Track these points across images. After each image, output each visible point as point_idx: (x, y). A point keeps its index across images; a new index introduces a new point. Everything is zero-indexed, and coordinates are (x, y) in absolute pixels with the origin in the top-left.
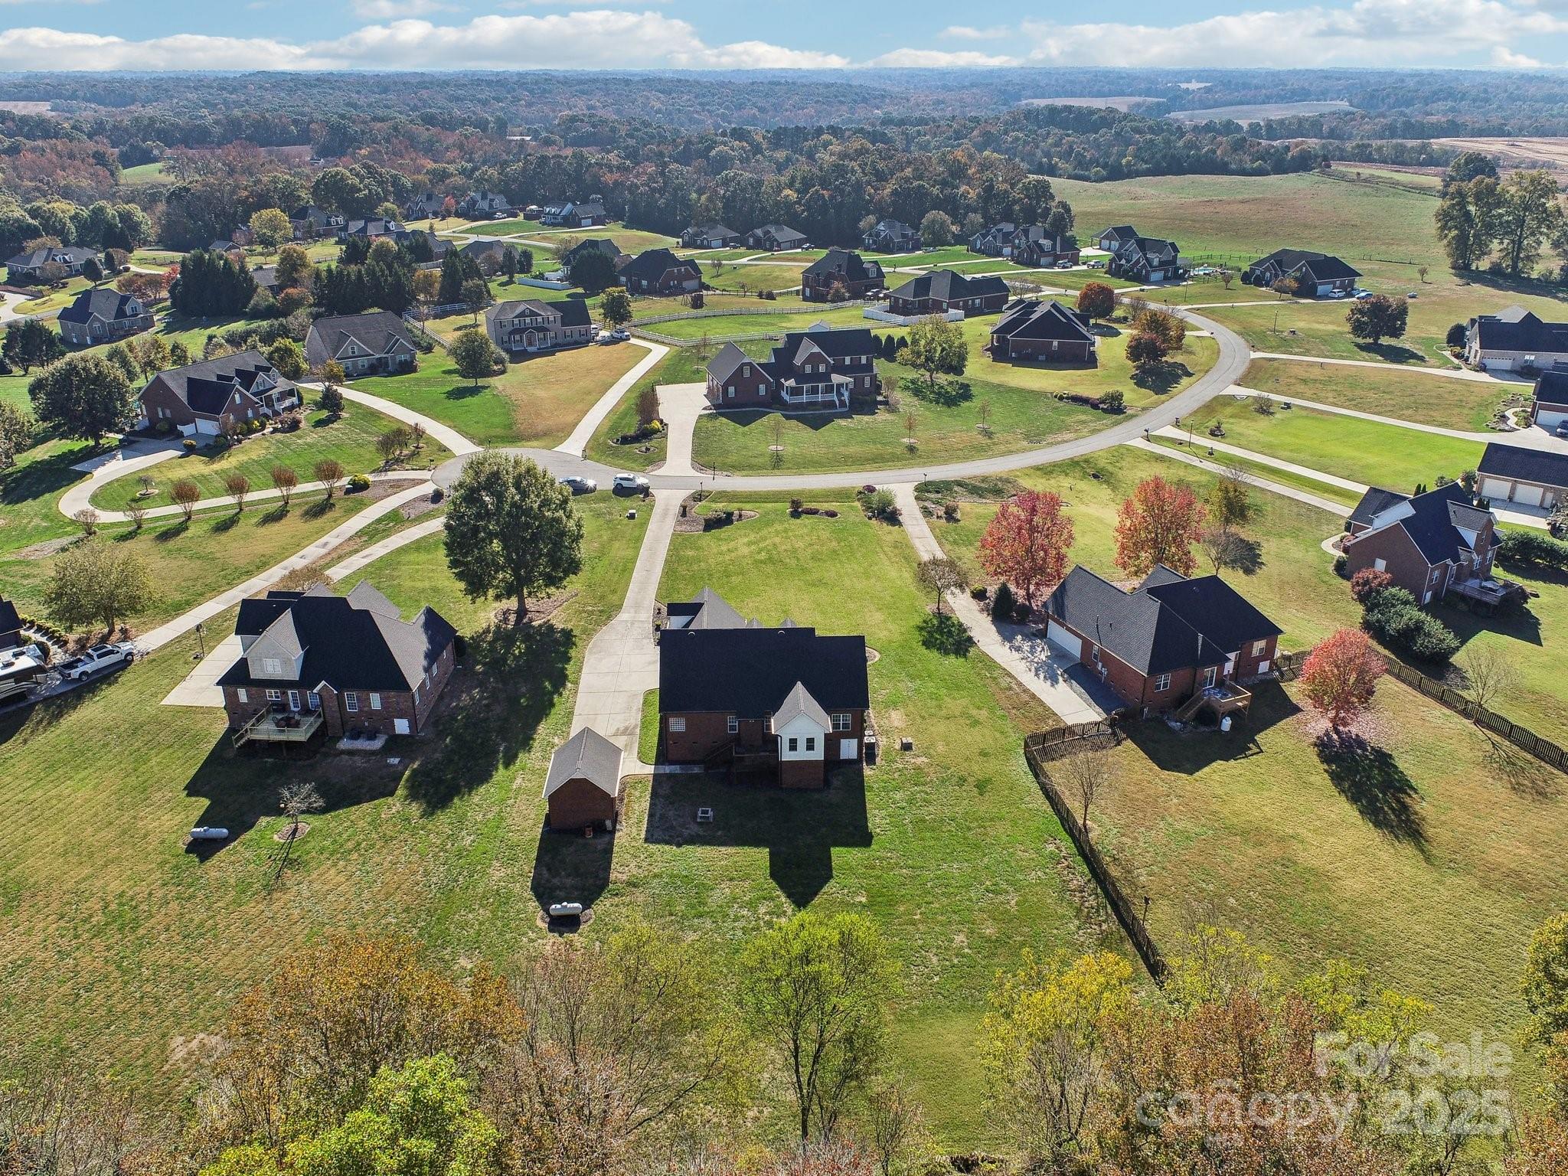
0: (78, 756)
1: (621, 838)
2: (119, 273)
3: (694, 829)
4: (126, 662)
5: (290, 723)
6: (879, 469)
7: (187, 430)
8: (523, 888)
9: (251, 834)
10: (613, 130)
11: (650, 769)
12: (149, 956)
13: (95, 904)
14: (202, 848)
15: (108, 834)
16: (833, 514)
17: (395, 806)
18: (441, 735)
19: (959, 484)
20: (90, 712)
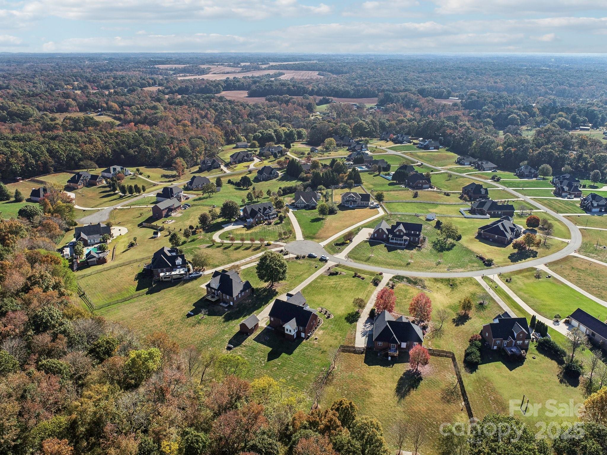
0: (183, 293)
1: (249, 337)
2: (284, 155)
3: (263, 340)
4: (200, 276)
5: (213, 297)
6: (392, 268)
7: (248, 220)
8: (228, 341)
9: (197, 316)
10: (485, 100)
11: (266, 326)
12: (171, 330)
13: (169, 320)
14: (189, 316)
15: (178, 308)
16: (363, 279)
17: (220, 318)
18: (237, 307)
19: (407, 278)
20: (189, 285)
